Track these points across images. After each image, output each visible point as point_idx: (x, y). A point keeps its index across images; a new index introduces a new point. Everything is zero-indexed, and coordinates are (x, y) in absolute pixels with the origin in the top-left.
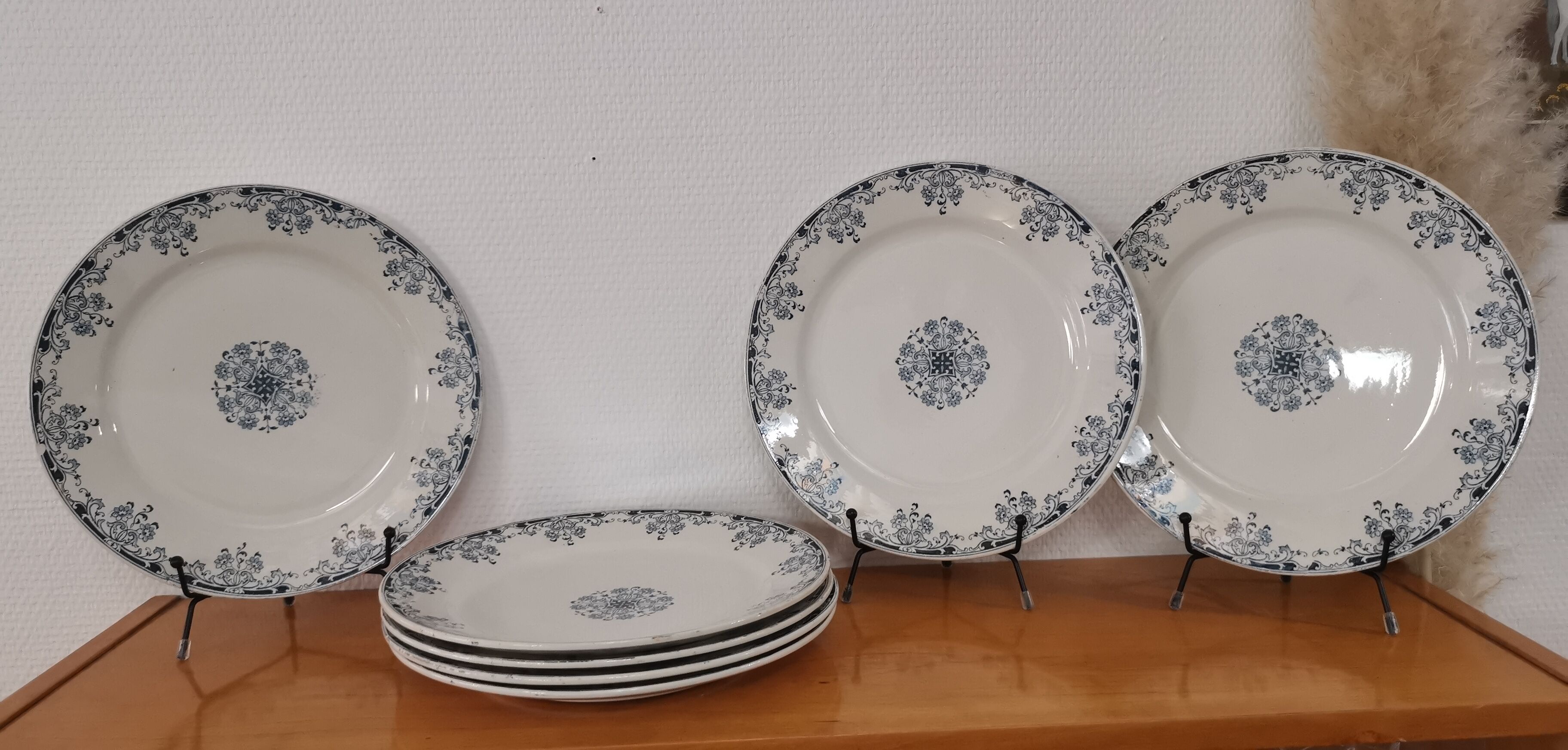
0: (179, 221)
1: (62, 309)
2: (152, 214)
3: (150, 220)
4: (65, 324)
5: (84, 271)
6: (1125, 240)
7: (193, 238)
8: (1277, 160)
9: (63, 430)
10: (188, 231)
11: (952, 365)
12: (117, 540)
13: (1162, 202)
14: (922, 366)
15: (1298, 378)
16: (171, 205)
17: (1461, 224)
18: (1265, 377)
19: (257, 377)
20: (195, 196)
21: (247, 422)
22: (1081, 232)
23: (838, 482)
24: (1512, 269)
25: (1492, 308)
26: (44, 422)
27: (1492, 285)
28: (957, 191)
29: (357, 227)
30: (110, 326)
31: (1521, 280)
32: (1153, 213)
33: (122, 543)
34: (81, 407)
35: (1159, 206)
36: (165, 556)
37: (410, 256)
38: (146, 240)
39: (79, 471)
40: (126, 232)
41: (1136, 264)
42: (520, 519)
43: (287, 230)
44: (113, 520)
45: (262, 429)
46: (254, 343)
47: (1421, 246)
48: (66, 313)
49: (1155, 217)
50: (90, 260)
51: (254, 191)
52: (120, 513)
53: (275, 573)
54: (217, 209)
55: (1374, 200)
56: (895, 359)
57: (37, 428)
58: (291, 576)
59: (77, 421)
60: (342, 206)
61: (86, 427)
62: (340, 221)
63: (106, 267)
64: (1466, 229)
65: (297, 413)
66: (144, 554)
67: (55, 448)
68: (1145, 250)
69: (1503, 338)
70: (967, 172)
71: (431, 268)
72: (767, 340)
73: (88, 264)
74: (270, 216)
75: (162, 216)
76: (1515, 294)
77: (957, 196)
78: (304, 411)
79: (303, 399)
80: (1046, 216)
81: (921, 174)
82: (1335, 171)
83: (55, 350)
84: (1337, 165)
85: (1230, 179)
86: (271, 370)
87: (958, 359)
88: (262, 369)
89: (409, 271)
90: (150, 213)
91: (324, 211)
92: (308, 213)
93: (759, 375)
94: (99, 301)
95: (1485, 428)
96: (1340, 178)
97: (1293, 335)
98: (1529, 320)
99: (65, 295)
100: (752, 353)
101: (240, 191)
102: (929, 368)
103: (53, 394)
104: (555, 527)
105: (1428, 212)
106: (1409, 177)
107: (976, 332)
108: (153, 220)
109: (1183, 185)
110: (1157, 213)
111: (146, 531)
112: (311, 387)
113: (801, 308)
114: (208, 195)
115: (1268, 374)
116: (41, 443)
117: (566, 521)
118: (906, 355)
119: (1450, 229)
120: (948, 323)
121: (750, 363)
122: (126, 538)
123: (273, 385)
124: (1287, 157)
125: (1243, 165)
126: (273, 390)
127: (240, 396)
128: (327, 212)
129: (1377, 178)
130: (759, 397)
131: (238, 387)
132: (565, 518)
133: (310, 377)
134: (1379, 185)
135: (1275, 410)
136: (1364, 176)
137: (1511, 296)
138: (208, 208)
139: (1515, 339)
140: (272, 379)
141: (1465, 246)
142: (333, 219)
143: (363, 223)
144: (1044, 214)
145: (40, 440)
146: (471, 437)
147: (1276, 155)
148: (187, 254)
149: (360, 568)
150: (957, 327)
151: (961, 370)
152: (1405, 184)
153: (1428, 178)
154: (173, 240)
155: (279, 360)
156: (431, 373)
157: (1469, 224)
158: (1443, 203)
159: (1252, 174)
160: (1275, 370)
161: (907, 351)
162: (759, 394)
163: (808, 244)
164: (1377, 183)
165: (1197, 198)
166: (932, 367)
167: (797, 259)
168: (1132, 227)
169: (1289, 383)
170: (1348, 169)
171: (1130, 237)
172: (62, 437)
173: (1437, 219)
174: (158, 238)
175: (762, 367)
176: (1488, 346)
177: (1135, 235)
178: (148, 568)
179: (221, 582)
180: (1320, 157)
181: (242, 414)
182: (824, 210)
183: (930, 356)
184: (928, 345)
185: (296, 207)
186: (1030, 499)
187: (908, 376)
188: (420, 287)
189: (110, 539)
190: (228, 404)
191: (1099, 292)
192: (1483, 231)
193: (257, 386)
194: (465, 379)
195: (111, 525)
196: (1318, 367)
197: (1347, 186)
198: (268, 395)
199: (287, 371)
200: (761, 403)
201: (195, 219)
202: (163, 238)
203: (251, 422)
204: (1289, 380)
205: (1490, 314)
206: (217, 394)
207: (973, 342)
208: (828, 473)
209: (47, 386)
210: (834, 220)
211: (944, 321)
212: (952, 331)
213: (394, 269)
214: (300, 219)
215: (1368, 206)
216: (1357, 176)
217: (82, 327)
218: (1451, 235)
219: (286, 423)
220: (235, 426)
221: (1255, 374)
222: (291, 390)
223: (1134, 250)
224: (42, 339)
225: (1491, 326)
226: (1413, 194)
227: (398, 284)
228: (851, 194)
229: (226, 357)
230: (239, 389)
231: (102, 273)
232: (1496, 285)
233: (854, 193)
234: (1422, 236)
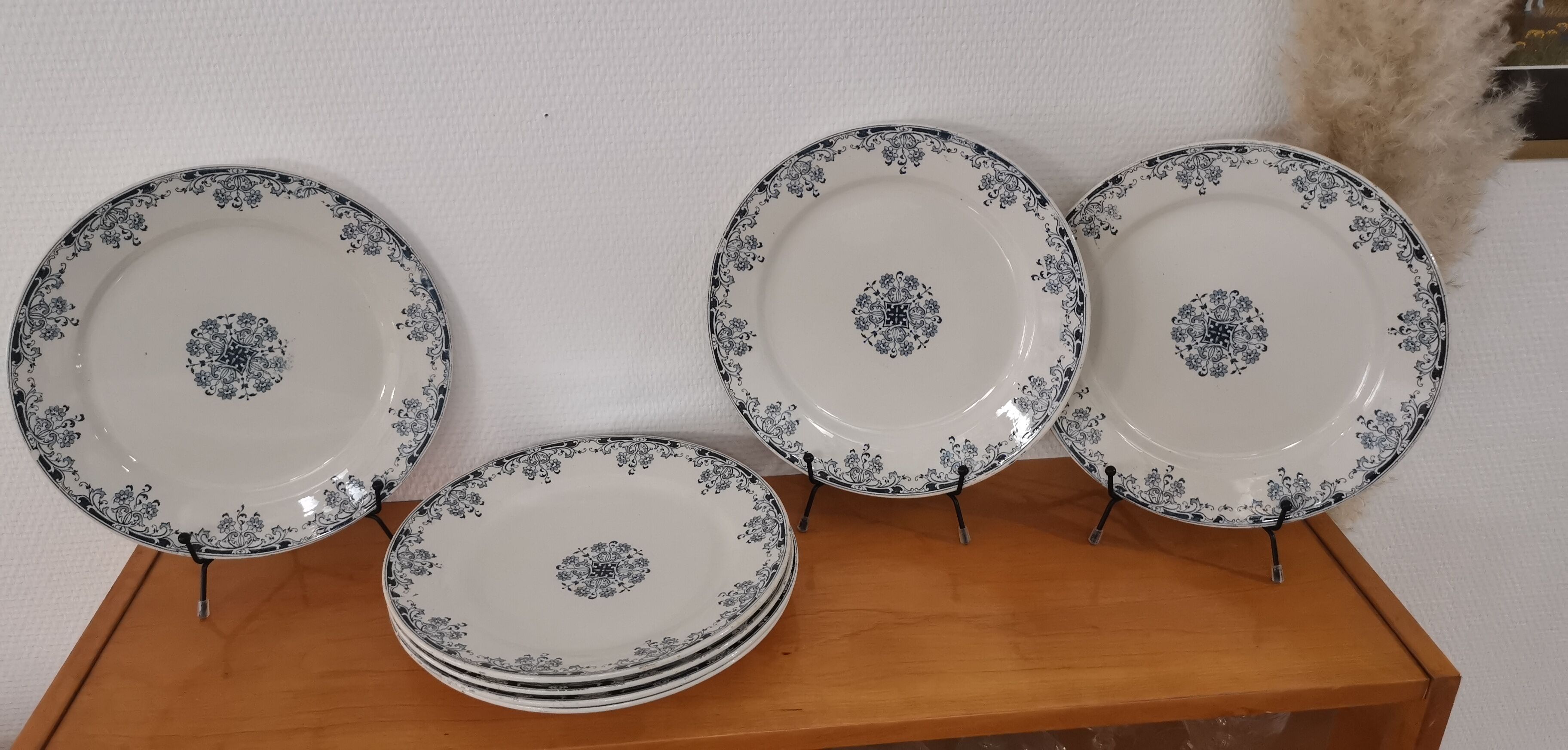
0: (126, 214)
1: (26, 320)
2: (98, 213)
3: (97, 219)
4: (32, 333)
5: (40, 280)
6: (1080, 210)
7: (143, 227)
8: (1236, 150)
9: (52, 432)
10: (136, 223)
11: (906, 317)
12: (123, 523)
13: (1119, 177)
14: (877, 317)
15: (1227, 348)
16: (115, 201)
17: (1400, 235)
18: (1197, 344)
19: (229, 350)
20: (138, 188)
21: (226, 393)
22: (1038, 204)
23: (796, 423)
24: (1438, 286)
25: (1413, 316)
26: (33, 429)
27: (1417, 295)
28: (918, 154)
29: (308, 196)
30: (76, 325)
31: (1444, 296)
32: (1109, 187)
33: (129, 525)
34: (65, 406)
35: (1116, 180)
36: (171, 530)
37: (365, 220)
38: (96, 238)
39: (75, 467)
40: (74, 235)
41: (1088, 232)
42: (498, 456)
43: (237, 207)
44: (117, 505)
45: (242, 397)
46: (220, 317)
47: (1358, 247)
48: (30, 322)
49: (1111, 190)
50: (44, 268)
51: (197, 174)
52: (122, 498)
53: (275, 530)
54: (162, 197)
55: (1322, 199)
56: (852, 309)
57: (27, 436)
58: (291, 531)
59: (63, 420)
60: (289, 178)
61: (73, 424)
62: (290, 192)
63: (62, 271)
64: (1403, 241)
65: (273, 378)
66: (151, 531)
67: (48, 451)
68: (1098, 219)
69: (1418, 344)
70: (928, 136)
71: (388, 229)
72: (727, 291)
73: (43, 273)
74: (217, 195)
75: (109, 213)
76: (1436, 307)
77: (917, 158)
78: (279, 376)
79: (277, 364)
80: (1005, 185)
81: (883, 135)
82: (1290, 167)
83: (27, 359)
84: (1293, 162)
85: (1187, 162)
86: (241, 341)
87: (911, 312)
88: (232, 341)
89: (366, 233)
90: (96, 212)
91: (272, 184)
92: (256, 188)
93: (720, 324)
94: (60, 304)
95: (1387, 420)
96: (1293, 175)
97: (1228, 309)
98: (1444, 333)
99: (27, 306)
100: (713, 304)
101: (183, 177)
102: (884, 319)
103: (35, 401)
104: (532, 462)
105: (1371, 219)
106: (1359, 184)
107: (930, 288)
108: (99, 218)
109: (1141, 162)
110: (1114, 186)
111: (149, 510)
112: (283, 352)
113: (761, 259)
114: (151, 185)
115: (1201, 342)
116: (34, 449)
117: (541, 453)
118: (862, 306)
119: (1389, 238)
120: (903, 277)
121: (712, 314)
122: (132, 520)
123: (245, 354)
124: (1245, 148)
125: (1202, 150)
126: (246, 360)
127: (214, 369)
128: (275, 185)
129: (1328, 180)
130: (721, 345)
131: (212, 361)
132: (540, 450)
133: (280, 342)
134: (1329, 187)
135: (1203, 375)
136: (1316, 177)
137: (1432, 308)
138: (153, 197)
139: (1429, 347)
140: (244, 349)
141: (1400, 255)
142: (283, 191)
143: (314, 192)
144: (1002, 183)
145: (32, 447)
146: (445, 387)
147: (1236, 145)
148: (140, 243)
149: (354, 516)
150: (912, 281)
151: (914, 322)
152: (1354, 190)
153: (1377, 189)
154: (123, 233)
155: (248, 331)
156: (399, 328)
157: (1406, 237)
158: (1386, 214)
159: (1209, 160)
160: (1208, 339)
161: (863, 302)
162: (721, 343)
163: (768, 198)
164: (1327, 184)
165: (1154, 176)
166: (886, 318)
167: (756, 213)
168: (1087, 197)
169: (1219, 351)
170: (1302, 167)
171: (1085, 206)
172: (52, 439)
173: (1378, 226)
174: (108, 233)
175: (724, 316)
176: (1404, 348)
177: (1090, 206)
178: (157, 544)
179: (227, 545)
180: (1277, 153)
181: (220, 386)
182: (784, 166)
183: (885, 308)
184: (883, 297)
185: (243, 184)
186: (973, 447)
187: (863, 325)
188: (378, 248)
189: (118, 524)
190: (205, 379)
191: (1050, 262)
192: (1419, 246)
193: (230, 358)
194: (433, 332)
195: (115, 511)
196: (1247, 341)
197: (1299, 182)
198: (242, 365)
199: (257, 340)
200: (723, 351)
201: (142, 210)
202: (113, 233)
203: (230, 392)
204: (1219, 349)
205: (1411, 321)
206: (193, 371)
207: (926, 297)
208: (786, 415)
209: (28, 394)
210: (793, 175)
211: (899, 275)
212: (907, 285)
213: (350, 232)
214: (248, 194)
215: (1316, 203)
216: (1310, 176)
217: (49, 332)
218: (1389, 244)
219: (264, 389)
220: (215, 398)
221: (1189, 340)
222: (263, 357)
223: (1087, 219)
224: (13, 353)
225: (1409, 331)
226: (1360, 200)
227: (356, 246)
228: (811, 151)
229: (196, 334)
230: (213, 363)
231: (59, 278)
232: (1421, 296)
233: (814, 150)
234: (1362, 239)
